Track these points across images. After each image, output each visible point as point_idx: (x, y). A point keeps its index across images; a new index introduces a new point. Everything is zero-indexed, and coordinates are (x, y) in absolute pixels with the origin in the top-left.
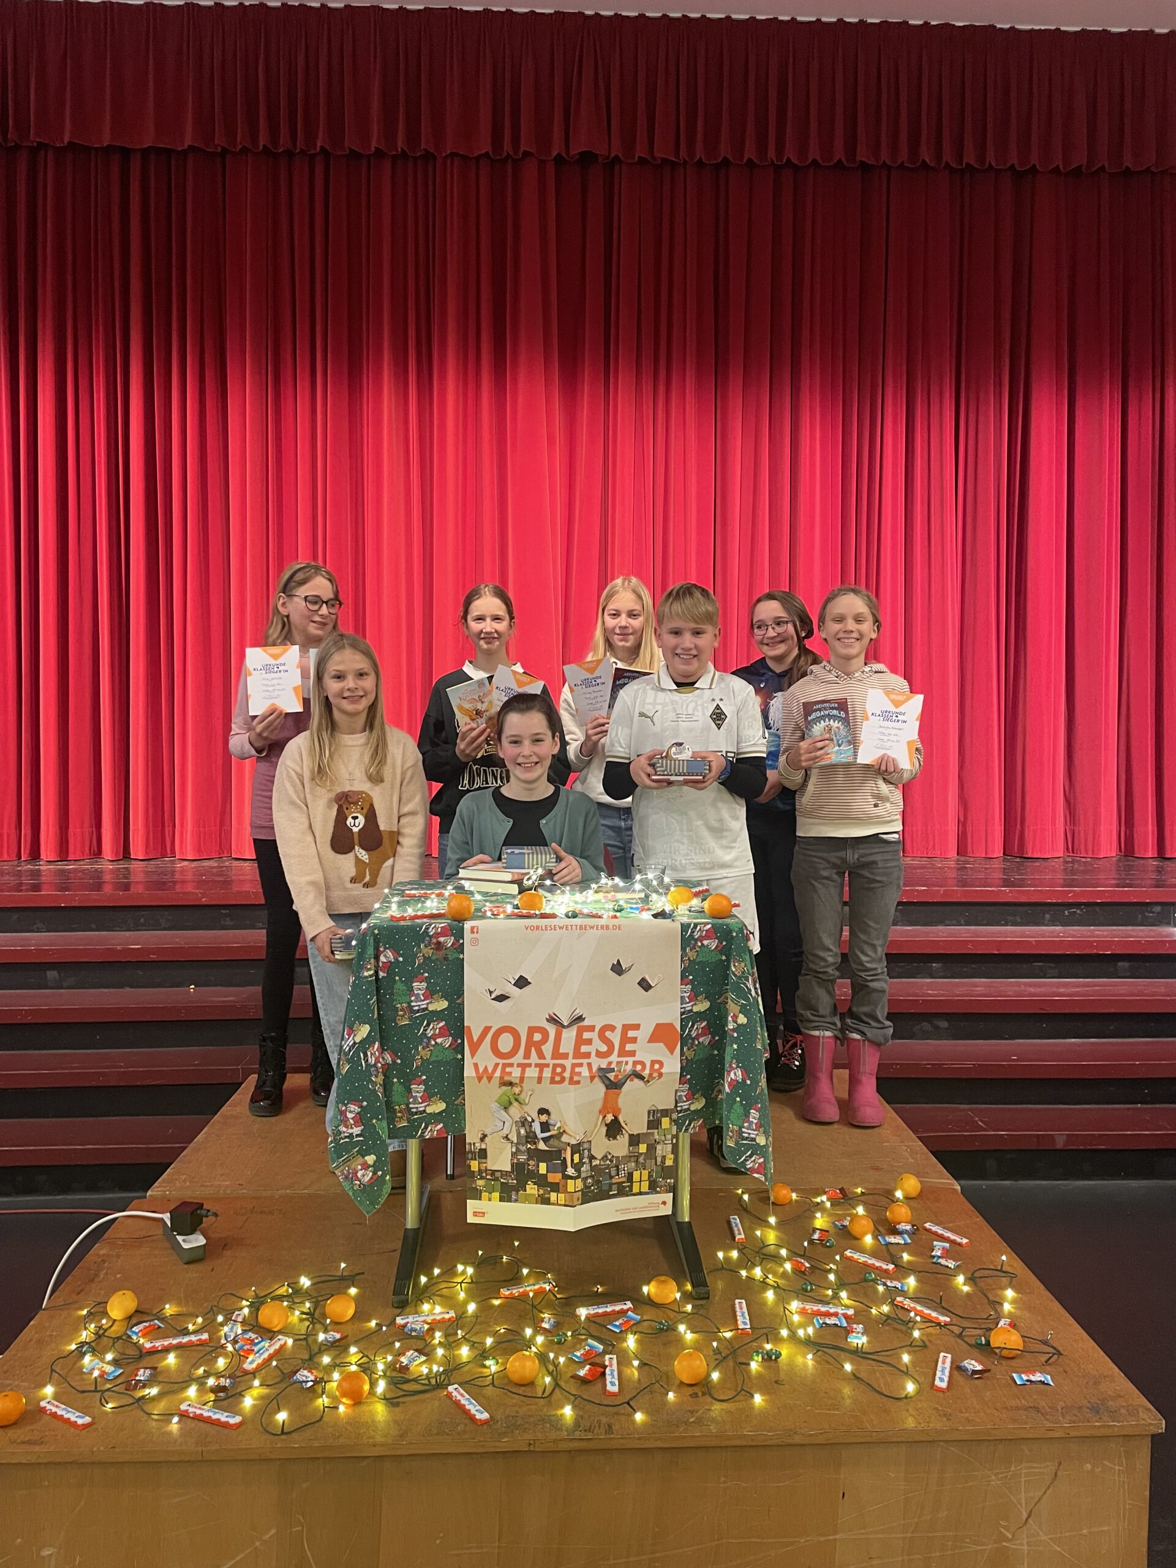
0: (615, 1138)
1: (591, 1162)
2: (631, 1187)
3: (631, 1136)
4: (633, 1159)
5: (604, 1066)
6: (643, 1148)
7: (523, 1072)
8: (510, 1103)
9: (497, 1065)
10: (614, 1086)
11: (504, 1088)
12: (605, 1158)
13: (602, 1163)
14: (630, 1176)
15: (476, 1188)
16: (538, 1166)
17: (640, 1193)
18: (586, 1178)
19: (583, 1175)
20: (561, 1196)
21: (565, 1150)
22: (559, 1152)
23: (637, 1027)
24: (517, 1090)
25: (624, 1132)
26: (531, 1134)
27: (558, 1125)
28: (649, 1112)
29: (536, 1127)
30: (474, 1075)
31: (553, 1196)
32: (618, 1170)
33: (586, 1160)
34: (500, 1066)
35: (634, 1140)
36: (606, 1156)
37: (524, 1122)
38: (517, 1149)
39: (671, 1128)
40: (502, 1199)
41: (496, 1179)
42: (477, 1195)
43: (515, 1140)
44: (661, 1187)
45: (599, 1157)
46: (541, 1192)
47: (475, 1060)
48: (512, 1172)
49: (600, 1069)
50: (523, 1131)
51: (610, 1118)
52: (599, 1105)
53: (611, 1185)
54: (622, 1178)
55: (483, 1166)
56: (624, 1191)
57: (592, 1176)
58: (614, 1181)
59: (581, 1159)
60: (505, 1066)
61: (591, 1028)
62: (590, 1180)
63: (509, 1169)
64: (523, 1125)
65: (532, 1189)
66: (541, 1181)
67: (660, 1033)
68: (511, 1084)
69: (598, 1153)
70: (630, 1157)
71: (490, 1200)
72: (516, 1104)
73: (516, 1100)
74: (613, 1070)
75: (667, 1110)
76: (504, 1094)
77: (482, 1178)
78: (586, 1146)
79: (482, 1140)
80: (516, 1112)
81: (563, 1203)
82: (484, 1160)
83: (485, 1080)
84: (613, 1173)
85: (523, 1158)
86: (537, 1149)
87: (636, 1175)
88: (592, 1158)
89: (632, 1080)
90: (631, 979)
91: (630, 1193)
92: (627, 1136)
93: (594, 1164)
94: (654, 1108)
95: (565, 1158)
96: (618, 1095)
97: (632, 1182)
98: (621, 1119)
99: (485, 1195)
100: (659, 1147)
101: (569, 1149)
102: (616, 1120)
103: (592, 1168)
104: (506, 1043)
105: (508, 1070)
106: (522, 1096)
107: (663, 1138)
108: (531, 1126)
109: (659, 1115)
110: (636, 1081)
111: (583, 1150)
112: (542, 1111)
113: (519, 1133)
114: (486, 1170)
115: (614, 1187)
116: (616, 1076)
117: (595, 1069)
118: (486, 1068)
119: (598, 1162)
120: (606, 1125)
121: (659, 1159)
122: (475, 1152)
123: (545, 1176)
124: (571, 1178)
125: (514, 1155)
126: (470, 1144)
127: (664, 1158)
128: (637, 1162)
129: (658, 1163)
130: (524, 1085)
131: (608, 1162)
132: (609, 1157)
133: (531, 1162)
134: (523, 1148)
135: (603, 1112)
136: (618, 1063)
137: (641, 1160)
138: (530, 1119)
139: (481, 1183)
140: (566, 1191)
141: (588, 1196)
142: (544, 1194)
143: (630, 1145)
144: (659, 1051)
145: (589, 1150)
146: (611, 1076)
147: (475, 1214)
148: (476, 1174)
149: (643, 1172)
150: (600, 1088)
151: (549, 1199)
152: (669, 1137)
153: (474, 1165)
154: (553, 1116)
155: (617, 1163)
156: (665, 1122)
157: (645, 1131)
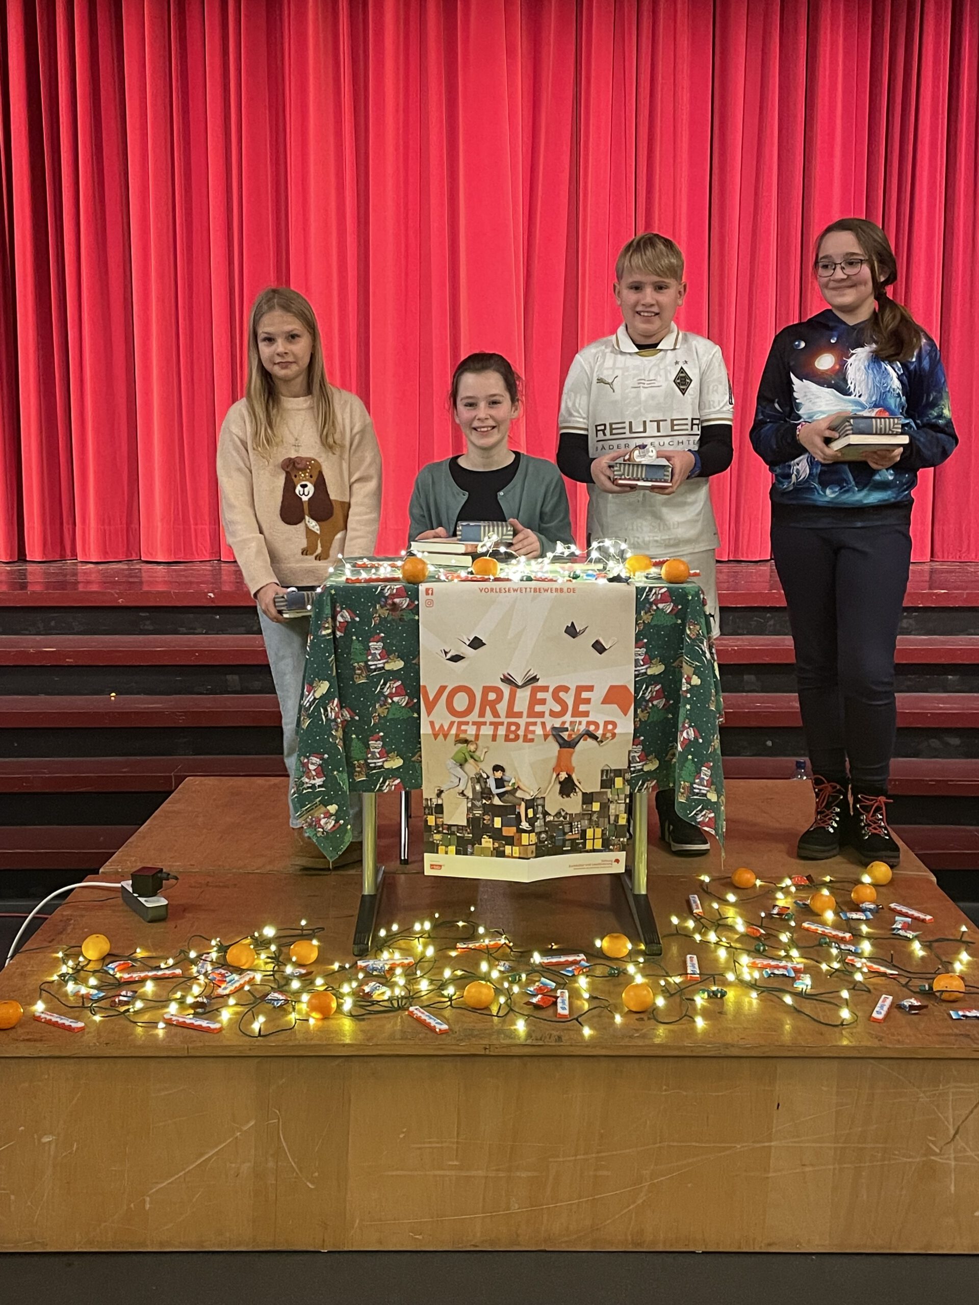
0: (568, 796)
1: (544, 818)
2: (584, 844)
3: (584, 794)
4: (586, 817)
5: (557, 725)
6: (596, 807)
7: (478, 729)
8: (466, 761)
9: (452, 723)
10: (568, 745)
11: (460, 745)
12: (558, 814)
13: (556, 819)
14: (583, 833)
15: (433, 842)
16: (493, 821)
17: (594, 851)
18: (540, 833)
19: (537, 830)
20: (516, 849)
21: (520, 805)
22: (514, 807)
23: (590, 688)
24: (472, 747)
25: (577, 790)
26: (486, 791)
27: (513, 781)
28: (602, 771)
29: (492, 784)
30: (430, 732)
31: (508, 849)
32: (571, 827)
33: (540, 815)
34: (456, 725)
35: (588, 798)
36: (560, 813)
37: (479, 779)
38: (473, 804)
39: (624, 787)
40: (458, 852)
41: (453, 834)
42: (434, 849)
43: (471, 797)
44: (613, 845)
45: (553, 814)
46: (496, 845)
47: (431, 718)
48: (468, 826)
49: (554, 728)
50: (478, 788)
51: (563, 776)
52: (553, 763)
53: (565, 841)
54: (575, 835)
55: (439, 821)
56: (577, 847)
57: (546, 832)
58: (567, 837)
59: (535, 813)
60: (460, 724)
61: (545, 689)
62: (543, 835)
63: (465, 823)
64: (479, 782)
65: (487, 842)
66: (496, 835)
67: (614, 695)
68: (466, 741)
69: (552, 809)
70: (584, 814)
71: (446, 853)
72: (471, 761)
73: (472, 757)
74: (567, 730)
75: (620, 770)
76: (460, 751)
77: (438, 832)
78: (540, 802)
79: (440, 793)
80: (471, 768)
81: (517, 855)
82: (440, 815)
83: (441, 737)
84: (567, 829)
85: (478, 813)
86: (492, 805)
87: (589, 833)
88: (545, 814)
89: (585, 740)
90: (585, 641)
91: (583, 850)
92: (580, 794)
93: (547, 820)
94: (607, 768)
95: (519, 813)
96: (572, 754)
97: (585, 839)
98: (574, 777)
99: (442, 849)
100: (612, 806)
101: (523, 804)
102: (569, 779)
103: (546, 824)
104: (460, 702)
105: (463, 727)
106: (478, 753)
107: (616, 797)
108: (486, 782)
109: (612, 775)
110: (589, 740)
111: (537, 806)
112: (497, 768)
113: (474, 789)
114: (443, 824)
115: (567, 843)
116: (570, 735)
117: (548, 728)
118: (442, 726)
119: (551, 818)
120: (560, 783)
121: (612, 818)
122: (431, 807)
123: (500, 829)
124: (525, 831)
125: (470, 810)
126: (427, 800)
127: (617, 816)
128: (590, 820)
129: (612, 822)
130: (479, 742)
131: (562, 819)
132: (563, 814)
133: (486, 817)
134: (478, 804)
135: (557, 769)
136: (571, 723)
137: (595, 818)
138: (485, 776)
139: (437, 837)
140: (520, 844)
141: (541, 851)
142: (499, 847)
143: (583, 803)
144: (612, 712)
145: (543, 806)
146: (565, 735)
147: (432, 867)
148: (433, 828)
149: (597, 830)
150: (553, 747)
151: (504, 851)
152: (622, 796)
153: (431, 821)
154: (507, 773)
155: (571, 820)
156: (619, 782)
157: (598, 789)
